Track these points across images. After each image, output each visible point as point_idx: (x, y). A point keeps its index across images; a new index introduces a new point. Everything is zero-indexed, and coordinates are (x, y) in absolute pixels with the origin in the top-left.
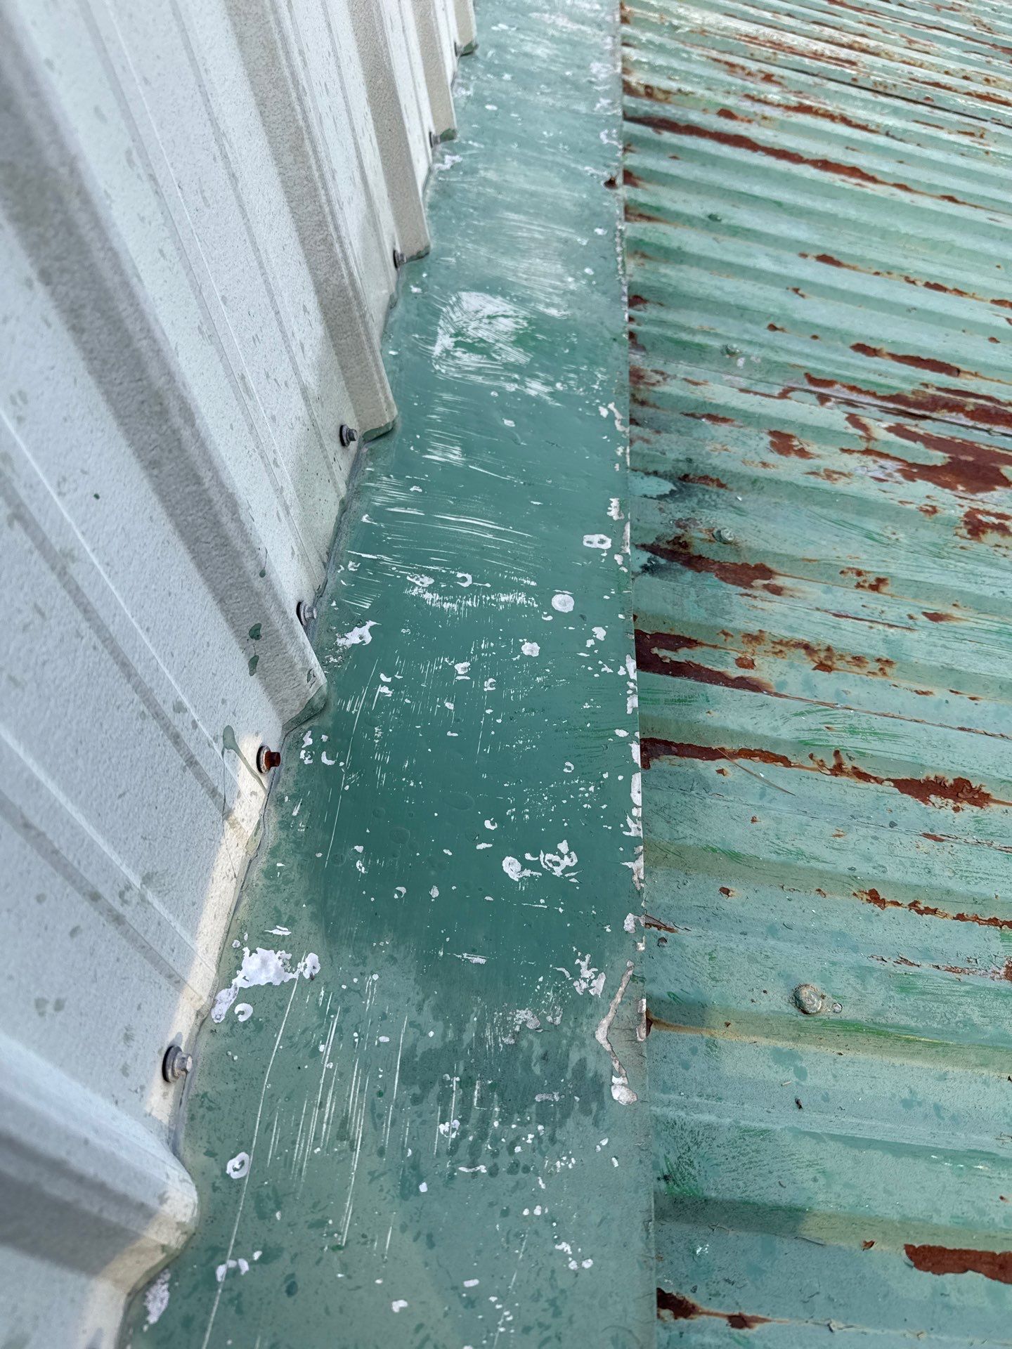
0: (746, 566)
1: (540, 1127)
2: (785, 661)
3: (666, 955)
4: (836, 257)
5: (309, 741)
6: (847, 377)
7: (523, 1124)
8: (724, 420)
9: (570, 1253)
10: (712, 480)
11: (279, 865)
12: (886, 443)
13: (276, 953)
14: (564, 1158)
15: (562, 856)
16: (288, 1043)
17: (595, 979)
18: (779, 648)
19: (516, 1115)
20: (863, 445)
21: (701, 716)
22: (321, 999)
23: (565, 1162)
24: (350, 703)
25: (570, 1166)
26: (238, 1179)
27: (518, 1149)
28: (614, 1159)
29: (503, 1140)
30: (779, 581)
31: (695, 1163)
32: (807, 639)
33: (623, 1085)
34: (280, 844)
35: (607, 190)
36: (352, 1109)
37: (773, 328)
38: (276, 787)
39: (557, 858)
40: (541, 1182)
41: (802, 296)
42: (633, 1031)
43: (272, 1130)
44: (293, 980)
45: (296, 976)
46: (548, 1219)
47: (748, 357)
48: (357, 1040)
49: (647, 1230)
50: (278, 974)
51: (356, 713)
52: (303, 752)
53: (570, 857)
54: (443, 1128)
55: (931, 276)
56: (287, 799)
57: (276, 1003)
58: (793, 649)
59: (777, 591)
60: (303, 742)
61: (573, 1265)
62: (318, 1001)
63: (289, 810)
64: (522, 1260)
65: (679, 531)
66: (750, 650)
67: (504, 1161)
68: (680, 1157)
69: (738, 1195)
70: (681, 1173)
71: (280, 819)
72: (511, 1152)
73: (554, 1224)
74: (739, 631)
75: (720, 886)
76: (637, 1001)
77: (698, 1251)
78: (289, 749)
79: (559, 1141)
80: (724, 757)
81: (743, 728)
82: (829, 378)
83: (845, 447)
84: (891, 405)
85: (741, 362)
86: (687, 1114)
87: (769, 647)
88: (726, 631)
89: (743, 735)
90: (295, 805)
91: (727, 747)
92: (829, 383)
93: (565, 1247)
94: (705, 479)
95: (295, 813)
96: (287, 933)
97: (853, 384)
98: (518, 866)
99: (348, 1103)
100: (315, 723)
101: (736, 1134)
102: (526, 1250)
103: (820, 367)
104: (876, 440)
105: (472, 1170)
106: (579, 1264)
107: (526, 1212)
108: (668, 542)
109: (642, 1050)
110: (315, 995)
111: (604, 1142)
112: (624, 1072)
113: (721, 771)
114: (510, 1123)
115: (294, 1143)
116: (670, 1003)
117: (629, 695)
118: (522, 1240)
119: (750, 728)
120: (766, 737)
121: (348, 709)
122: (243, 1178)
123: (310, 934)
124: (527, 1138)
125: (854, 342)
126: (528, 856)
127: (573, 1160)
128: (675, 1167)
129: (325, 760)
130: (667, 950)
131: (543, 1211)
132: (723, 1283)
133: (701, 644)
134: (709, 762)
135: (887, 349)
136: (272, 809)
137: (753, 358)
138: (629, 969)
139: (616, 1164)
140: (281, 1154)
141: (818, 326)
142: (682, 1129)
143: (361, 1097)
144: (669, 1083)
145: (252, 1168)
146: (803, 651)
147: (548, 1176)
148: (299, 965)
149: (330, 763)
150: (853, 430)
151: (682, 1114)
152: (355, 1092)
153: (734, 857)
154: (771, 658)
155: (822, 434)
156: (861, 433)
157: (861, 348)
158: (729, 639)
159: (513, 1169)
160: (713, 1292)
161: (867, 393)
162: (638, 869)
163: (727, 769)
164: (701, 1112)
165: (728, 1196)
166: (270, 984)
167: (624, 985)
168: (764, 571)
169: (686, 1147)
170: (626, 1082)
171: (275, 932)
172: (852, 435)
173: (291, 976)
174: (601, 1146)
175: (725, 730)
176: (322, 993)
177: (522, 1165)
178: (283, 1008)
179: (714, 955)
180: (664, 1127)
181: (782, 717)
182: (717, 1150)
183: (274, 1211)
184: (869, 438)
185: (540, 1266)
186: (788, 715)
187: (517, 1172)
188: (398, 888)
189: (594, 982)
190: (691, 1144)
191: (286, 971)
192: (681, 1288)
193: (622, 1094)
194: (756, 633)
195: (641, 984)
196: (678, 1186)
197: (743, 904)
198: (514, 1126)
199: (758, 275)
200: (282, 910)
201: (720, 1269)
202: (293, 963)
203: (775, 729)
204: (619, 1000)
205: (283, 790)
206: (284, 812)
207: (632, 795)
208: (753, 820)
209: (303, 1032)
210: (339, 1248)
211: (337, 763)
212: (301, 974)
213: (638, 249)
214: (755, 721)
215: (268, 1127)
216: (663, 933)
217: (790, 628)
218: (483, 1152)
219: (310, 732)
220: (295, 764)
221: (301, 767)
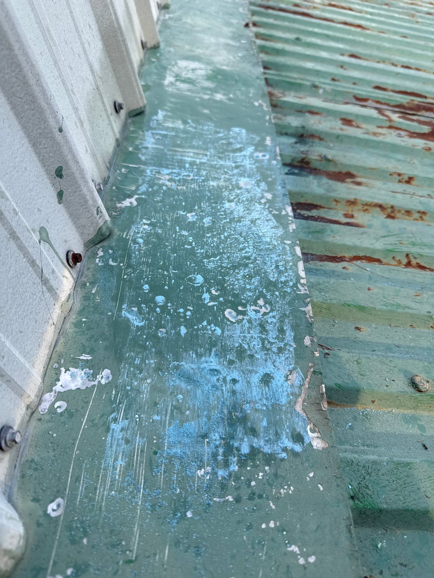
0: (340, 173)
1: (267, 468)
2: (370, 215)
3: (330, 363)
4: (358, 55)
5: (101, 253)
6: (374, 97)
7: (255, 466)
8: (317, 113)
9: (298, 552)
10: (316, 137)
11: (84, 320)
12: (399, 123)
13: (82, 370)
14: (286, 487)
15: (261, 307)
16: (91, 424)
17: (290, 374)
18: (366, 207)
19: (249, 461)
20: (388, 124)
21: (330, 239)
22: (113, 396)
23: (286, 489)
24: (125, 233)
25: (290, 492)
26: (56, 517)
27: (253, 483)
28: (319, 485)
29: (242, 478)
30: (359, 180)
31: (370, 486)
32: (380, 202)
33: (318, 437)
34: (84, 308)
35: (245, 29)
36: (136, 463)
37: (333, 80)
38: (81, 278)
39: (258, 308)
40: (271, 504)
41: (345, 69)
42: (319, 404)
43: (80, 481)
44: (94, 385)
45: (96, 383)
46: (280, 529)
47: (324, 89)
48: (138, 420)
49: (350, 532)
50: (83, 384)
51: (129, 238)
52: (98, 259)
53: (266, 307)
54: (200, 473)
55: (403, 62)
56: (88, 284)
57: (83, 400)
58: (373, 208)
59: (359, 184)
60: (97, 254)
61: (302, 561)
62: (111, 397)
63: (89, 290)
64: (265, 561)
65: (304, 156)
66: (350, 210)
67: (245, 493)
68: (359, 483)
69: (400, 505)
70: (361, 494)
71: (84, 295)
72: (249, 486)
73: (285, 533)
74: (343, 199)
75: (354, 326)
76: (319, 386)
77: (379, 546)
78: (89, 258)
79: (281, 476)
80: (345, 261)
81: (354, 244)
82: (365, 97)
83: (379, 125)
84: (397, 110)
85: (321, 91)
86: (359, 456)
87: (360, 207)
88: (338, 199)
89: (355, 247)
90: (93, 287)
91: (346, 255)
92: (365, 100)
93: (294, 548)
94: (312, 136)
95: (93, 292)
96: (90, 358)
97: (377, 100)
98: (234, 313)
99: (133, 460)
100: (105, 243)
101: (392, 466)
102: (267, 553)
103: (360, 92)
104: (394, 121)
105: (222, 500)
106: (306, 560)
107: (264, 526)
108: (298, 162)
109: (327, 415)
110: (109, 393)
111: (311, 475)
112: (317, 429)
113: (344, 268)
114: (246, 466)
115: (96, 489)
116: (337, 390)
117: (290, 224)
118: (264, 545)
119: (358, 244)
120: (368, 248)
121: (124, 236)
122: (60, 516)
123: (105, 358)
124: (258, 475)
125: (374, 85)
126: (240, 308)
127: (292, 488)
128: (357, 490)
129: (111, 263)
130: (330, 359)
131: (275, 524)
132: (399, 566)
133: (323, 207)
134: (337, 264)
135: (390, 88)
136: (79, 289)
137: (327, 89)
138: (311, 367)
139: (322, 489)
140: (86, 497)
141: (355, 78)
142: (358, 465)
143: (142, 457)
145: (66, 508)
146: (378, 209)
147: (277, 499)
148: (98, 377)
149: (115, 264)
150: (381, 117)
151: (356, 456)
152: (138, 453)
153: (361, 308)
154: (362, 213)
155: (367, 119)
156: (385, 118)
157: (377, 88)
158: (339, 204)
159: (251, 498)
160: (394, 573)
161: (385, 104)
162: (309, 311)
163: (348, 267)
164: (367, 454)
165: (394, 507)
166: (79, 389)
167: (309, 377)
168: (350, 175)
169: (362, 477)
170: (320, 436)
171: (81, 358)
172: (382, 119)
173: (93, 383)
174: (309, 477)
175: (345, 245)
176: (114, 392)
177: (257, 494)
178: (87, 403)
179: (359, 361)
180: (346, 465)
181: (375, 238)
182: (382, 477)
183: (82, 538)
184: (390, 120)
185: (278, 563)
186: (378, 237)
187: (255, 498)
188: (160, 330)
189: (290, 377)
190: (365, 475)
191: (89, 380)
192: (372, 572)
193: (318, 443)
194: (353, 200)
195: (320, 376)
196: (361, 502)
197: (370, 335)
198: (249, 468)
199: (323, 60)
200: (86, 345)
201: (396, 557)
202: (94, 376)
203: (372, 244)
204: (307, 386)
205: (85, 280)
206: (86, 291)
207: (299, 272)
208: (369, 289)
209: (101, 417)
210: (131, 561)
211: (119, 264)
212: (99, 382)
213: (263, 49)
214: (360, 241)
215: (77, 479)
216: (327, 351)
217: (370, 197)
218: (230, 487)
219: (101, 249)
220: (93, 266)
221: (97, 267)
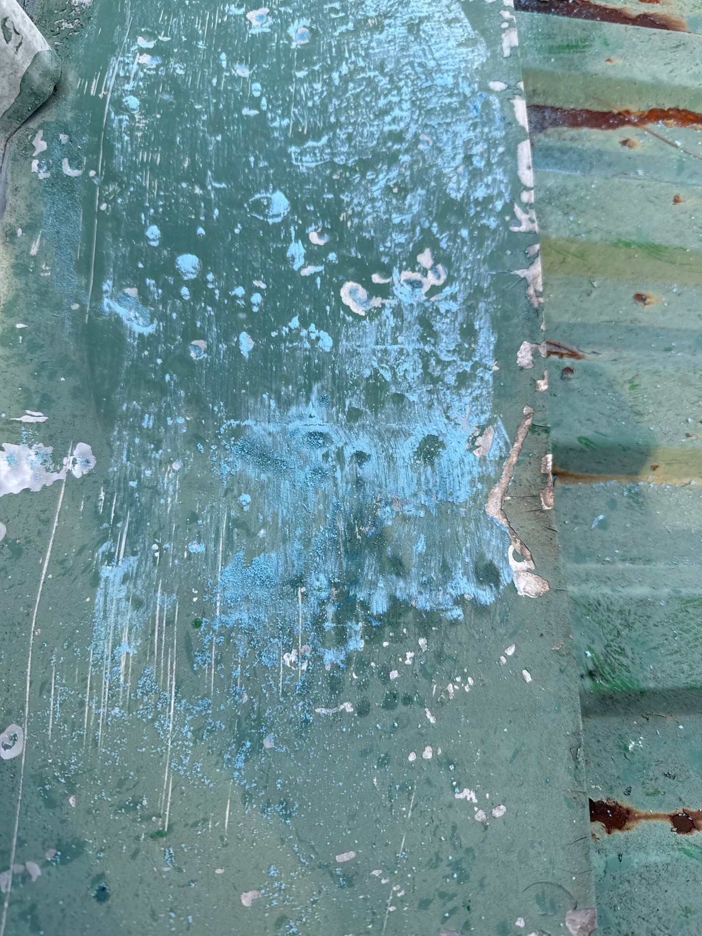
1: (422, 641)
3: (573, 390)
5: (41, 145)
7: (398, 639)
9: (475, 801)
11: (19, 326)
13: (30, 446)
14: (458, 679)
15: (425, 272)
16: (59, 569)
17: (481, 435)
19: (387, 629)
21: (597, 66)
22: (101, 504)
23: (459, 684)
24: (95, 83)
25: (467, 689)
26: (11, 760)
27: (394, 674)
28: (525, 672)
29: (373, 664)
31: (628, 651)
33: (529, 571)
34: (17, 297)
36: (159, 648)
38: (2, 217)
39: (417, 276)
40: (428, 715)
42: (536, 497)
43: (49, 691)
44: (59, 482)
45: (62, 476)
46: (444, 762)
48: (157, 554)
50: (35, 477)
51: (105, 96)
52: (35, 163)
53: (436, 272)
54: (289, 658)
56: (20, 231)
57: (38, 516)
60: (33, 148)
61: (480, 815)
62: (96, 507)
63: (24, 247)
64: (412, 819)
67: (377, 695)
68: (609, 646)
69: (682, 681)
70: (609, 665)
71: (13, 261)
72: (386, 679)
73: (452, 767)
75: (633, 293)
76: (539, 458)
77: (630, 747)
78: (14, 159)
79: (450, 657)
80: (629, 122)
81: (655, 78)
86: (613, 590)
89: (656, 87)
90: (32, 239)
91: (633, 108)
93: (468, 794)
95: (34, 251)
96: (42, 419)
98: (362, 293)
99: (152, 642)
100: (49, 116)
101: (677, 607)
102: (416, 806)
105: (331, 711)
106: (489, 814)
107: (412, 757)
109: (550, 521)
110: (92, 499)
111: (510, 651)
112: (528, 553)
113: (625, 143)
114: (381, 639)
115: (82, 704)
116: (582, 451)
117: (504, 30)
118: (410, 793)
119: (664, 77)
120: (685, 88)
121: (93, 93)
122: (19, 758)
123: (75, 416)
124: (405, 658)
127: (470, 680)
128: (602, 658)
129: (68, 170)
130: (574, 382)
131: (434, 752)
132: (662, 778)
134: (610, 132)
136: (0, 248)
138: (526, 417)
139: (529, 678)
140: (65, 722)
142: (609, 610)
143: (169, 633)
144: (583, 548)
145: (29, 742)
147: (439, 706)
148: (65, 461)
151: (607, 590)
152: (160, 626)
153: (654, 250)
159: (389, 704)
160: (651, 791)
162: (535, 278)
163: (635, 140)
164: (630, 584)
165: (669, 684)
166: (27, 491)
167: (521, 439)
169: (615, 633)
170: (532, 567)
171: (25, 419)
173: (56, 476)
174: (506, 656)
175: (632, 82)
176: (102, 496)
177: (401, 695)
178: (48, 522)
179: (636, 382)
180: (584, 611)
182: (654, 630)
183: (66, 796)
185: (436, 822)
187: (396, 705)
188: (194, 342)
189: (480, 440)
190: (621, 627)
191: (48, 470)
192: (612, 793)
193: (528, 583)
195: (544, 435)
196: (607, 681)
197: (664, 313)
198: (385, 644)
200: (32, 388)
201: (658, 763)
202: (57, 459)
204: (515, 459)
205: (12, 220)
206: (17, 252)
207: (520, 173)
208: (676, 200)
209: (79, 553)
210: (160, 834)
211: (86, 173)
212: (69, 473)
214: (670, 67)
215: (43, 687)
216: (568, 362)
218: (348, 684)
219: (41, 132)
220: (24, 181)
221: (35, 185)
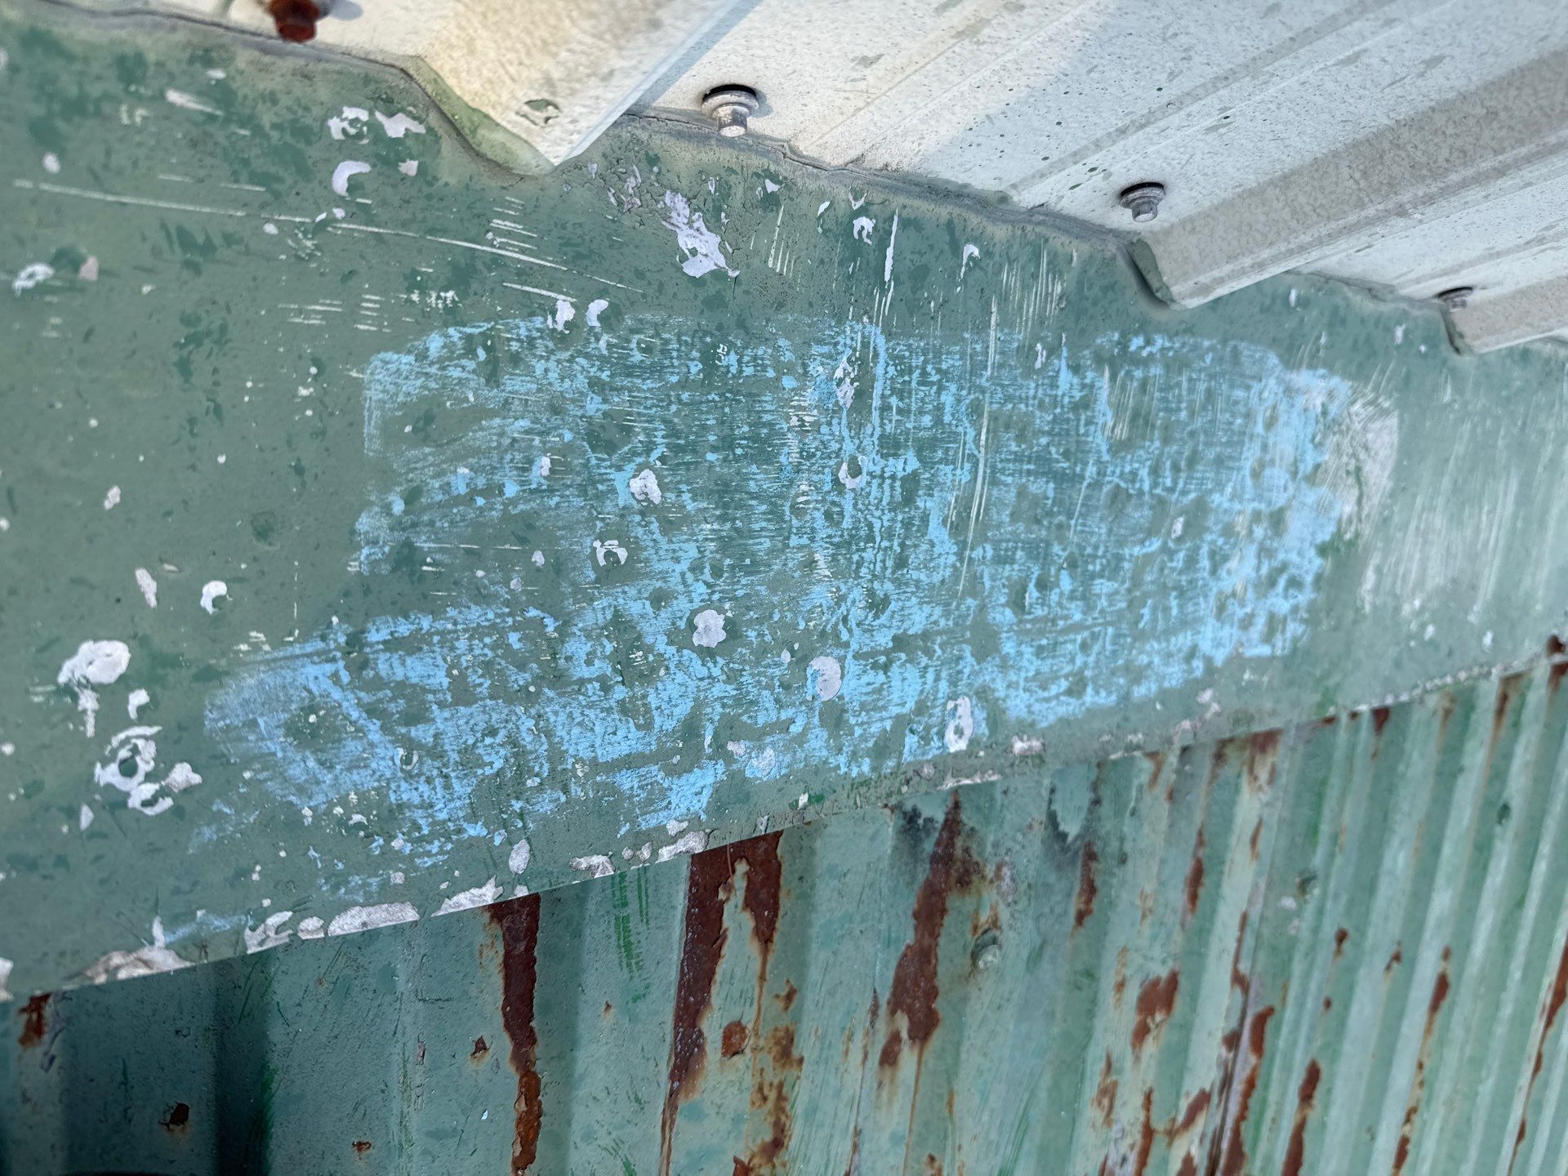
0: (932, 993)
2: (747, 1107)
4: (1445, 1004)
5: (397, 127)
6: (1269, 1074)
8: (1194, 898)
10: (1089, 901)
12: (1165, 1161)
18: (772, 1095)
20: (1160, 1125)
30: (908, 1057)
32: (793, 1143)
35: (1545, 641)
37: (1342, 937)
38: (246, 45)
41: (1388, 968)
47: (1298, 913)
51: (491, 243)
52: (364, 116)
55: (1419, 1144)
58: (772, 1119)
59: (889, 1057)
60: (391, 114)
63: (183, 80)
65: (989, 871)
66: (762, 1043)
74: (797, 1021)
75: (189, 1101)
78: (367, 80)
80: (518, 1047)
82: (1267, 1045)
83: (1155, 1097)
84: (1225, 1145)
85: (1289, 903)
87: (771, 1076)
88: (796, 999)
89: (568, 1080)
90: (199, 96)
91: (538, 1050)
92: (1258, 1045)
94: (1090, 890)
95: (174, 96)
97: (1259, 1083)
98: (108, 675)
103: (1285, 1029)
104: (1170, 1144)
108: (967, 850)
113: (481, 1046)
121: (497, 223)
125: (1323, 1066)
126: (139, 698)
129: (345, 171)
133: (765, 952)
134: (499, 1020)
135: (1313, 1115)
136: (180, 37)
137: (1296, 922)
141: (1347, 1007)
146: (768, 1137)
150: (1184, 1105)
154: (749, 1081)
155: (1177, 1059)
156: (1180, 1118)
157: (1313, 1076)
158: (781, 1004)
161: (1244, 1107)
162: (146, 962)
163: (490, 1056)
168: (924, 1027)
172: (1176, 1107)
175: (573, 1044)
181: (617, 1143)
184: (1172, 1134)
186: (624, 1150)
194: (795, 1053)
199: (1420, 895)
203: (589, 1136)
206: (172, 66)
207: (355, 911)
208: (361, 1146)
211: (340, 201)
213: (1459, 706)
214: (601, 1095)
217: (812, 1111)
219: (421, 129)
220: (324, 93)
221: (317, 111)
